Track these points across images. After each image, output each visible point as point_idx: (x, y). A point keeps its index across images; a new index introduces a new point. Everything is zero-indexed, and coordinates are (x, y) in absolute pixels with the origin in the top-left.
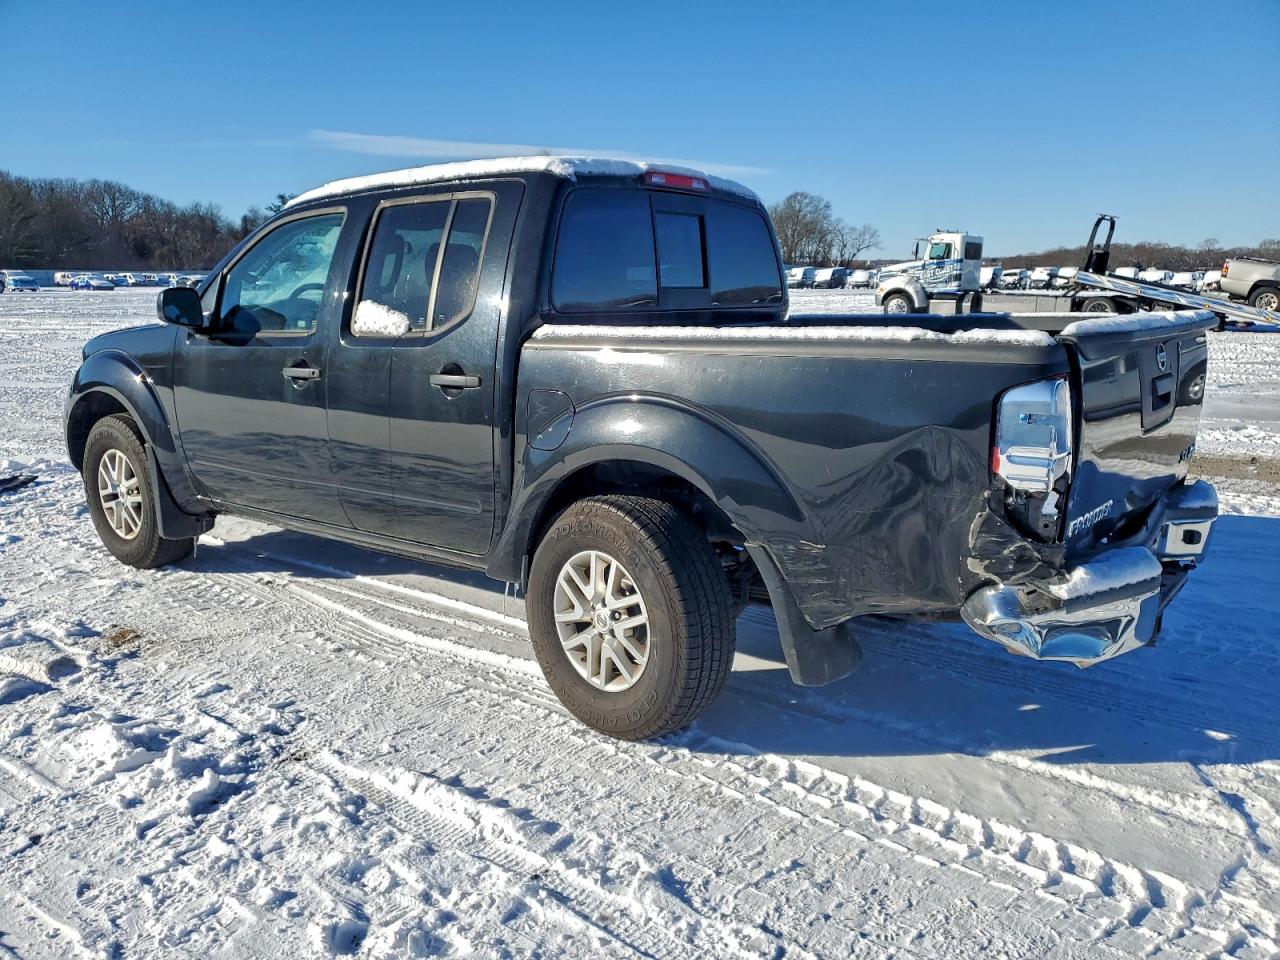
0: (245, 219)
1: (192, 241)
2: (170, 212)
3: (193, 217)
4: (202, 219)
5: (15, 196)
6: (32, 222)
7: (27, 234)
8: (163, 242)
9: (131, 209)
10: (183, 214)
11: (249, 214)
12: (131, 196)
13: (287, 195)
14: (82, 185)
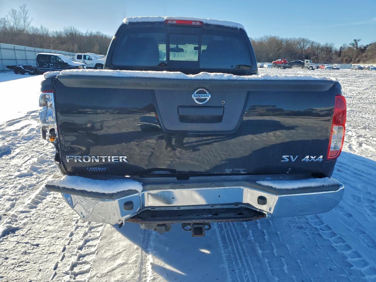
0: (341, 48)
1: (323, 55)
2: (318, 46)
3: (325, 48)
4: (327, 48)
5: (278, 43)
6: (280, 50)
7: (278, 53)
8: (314, 55)
9: (308, 46)
10: (322, 47)
11: (343, 47)
12: (308, 42)
13: (357, 40)
14: (297, 39)
